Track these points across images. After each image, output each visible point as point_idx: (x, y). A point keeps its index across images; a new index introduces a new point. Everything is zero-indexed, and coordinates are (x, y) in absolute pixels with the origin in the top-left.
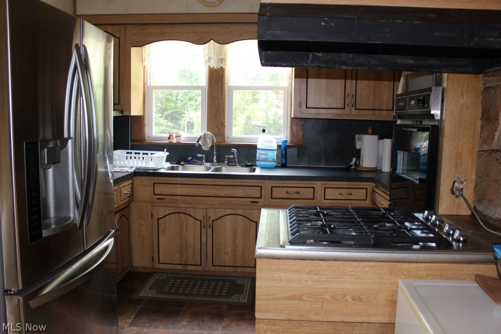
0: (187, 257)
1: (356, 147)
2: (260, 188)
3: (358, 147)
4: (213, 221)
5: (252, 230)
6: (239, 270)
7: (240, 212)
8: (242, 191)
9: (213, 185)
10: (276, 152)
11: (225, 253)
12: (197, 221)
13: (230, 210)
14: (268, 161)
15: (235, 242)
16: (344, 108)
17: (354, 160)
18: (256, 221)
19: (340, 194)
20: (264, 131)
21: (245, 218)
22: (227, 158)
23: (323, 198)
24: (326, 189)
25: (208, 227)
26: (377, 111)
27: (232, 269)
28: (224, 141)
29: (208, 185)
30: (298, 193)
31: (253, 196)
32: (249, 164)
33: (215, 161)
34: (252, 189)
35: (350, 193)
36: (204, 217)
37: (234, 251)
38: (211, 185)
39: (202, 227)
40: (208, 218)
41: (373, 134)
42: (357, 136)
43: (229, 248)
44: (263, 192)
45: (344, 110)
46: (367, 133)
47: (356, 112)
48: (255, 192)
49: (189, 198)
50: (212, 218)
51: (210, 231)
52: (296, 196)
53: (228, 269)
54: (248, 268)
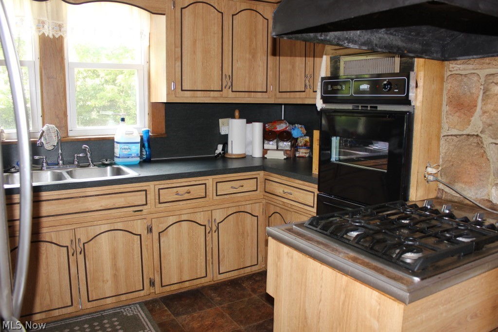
0: (51, 300)
1: (220, 133)
2: (144, 192)
3: (223, 132)
4: (84, 244)
5: (135, 245)
6: (123, 298)
7: (120, 226)
8: (123, 199)
9: (83, 197)
10: (139, 144)
11: (103, 281)
12: (61, 248)
13: (106, 225)
14: (132, 157)
15: (115, 265)
16: (222, 91)
17: (220, 147)
18: (140, 233)
19: (232, 187)
20: (123, 120)
21: (126, 232)
22: (77, 157)
23: (215, 194)
24: (218, 184)
25: (78, 253)
26: (253, 93)
27: (114, 300)
28: (67, 136)
29: (77, 197)
30: (189, 193)
31: (136, 203)
32: (106, 163)
33: (61, 162)
34: (135, 196)
35: (241, 185)
36: (72, 241)
37: (115, 276)
38: (80, 197)
39: (70, 254)
40: (77, 241)
41: (241, 117)
42: (221, 121)
43: (108, 274)
44: (148, 196)
45: (221, 93)
46: (233, 117)
47: (231, 95)
48: (139, 198)
49: (51, 218)
50: (83, 240)
51: (81, 258)
52: (187, 196)
53: (109, 301)
54: (135, 293)
